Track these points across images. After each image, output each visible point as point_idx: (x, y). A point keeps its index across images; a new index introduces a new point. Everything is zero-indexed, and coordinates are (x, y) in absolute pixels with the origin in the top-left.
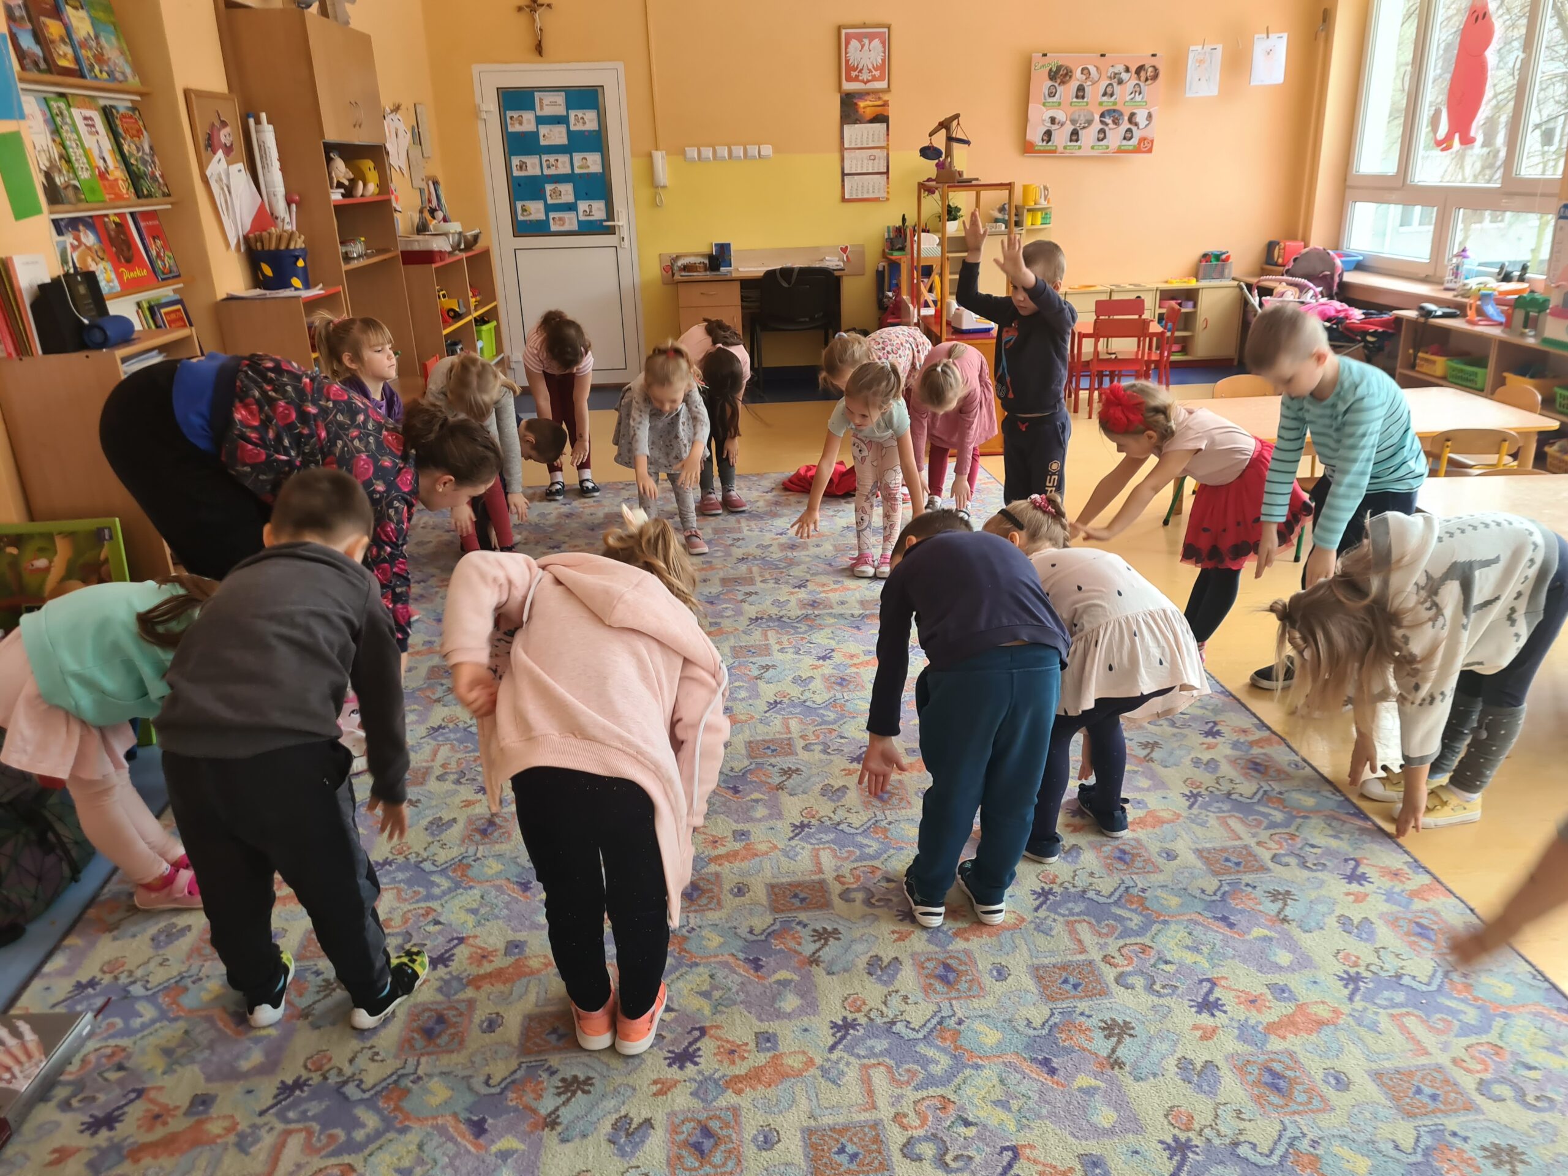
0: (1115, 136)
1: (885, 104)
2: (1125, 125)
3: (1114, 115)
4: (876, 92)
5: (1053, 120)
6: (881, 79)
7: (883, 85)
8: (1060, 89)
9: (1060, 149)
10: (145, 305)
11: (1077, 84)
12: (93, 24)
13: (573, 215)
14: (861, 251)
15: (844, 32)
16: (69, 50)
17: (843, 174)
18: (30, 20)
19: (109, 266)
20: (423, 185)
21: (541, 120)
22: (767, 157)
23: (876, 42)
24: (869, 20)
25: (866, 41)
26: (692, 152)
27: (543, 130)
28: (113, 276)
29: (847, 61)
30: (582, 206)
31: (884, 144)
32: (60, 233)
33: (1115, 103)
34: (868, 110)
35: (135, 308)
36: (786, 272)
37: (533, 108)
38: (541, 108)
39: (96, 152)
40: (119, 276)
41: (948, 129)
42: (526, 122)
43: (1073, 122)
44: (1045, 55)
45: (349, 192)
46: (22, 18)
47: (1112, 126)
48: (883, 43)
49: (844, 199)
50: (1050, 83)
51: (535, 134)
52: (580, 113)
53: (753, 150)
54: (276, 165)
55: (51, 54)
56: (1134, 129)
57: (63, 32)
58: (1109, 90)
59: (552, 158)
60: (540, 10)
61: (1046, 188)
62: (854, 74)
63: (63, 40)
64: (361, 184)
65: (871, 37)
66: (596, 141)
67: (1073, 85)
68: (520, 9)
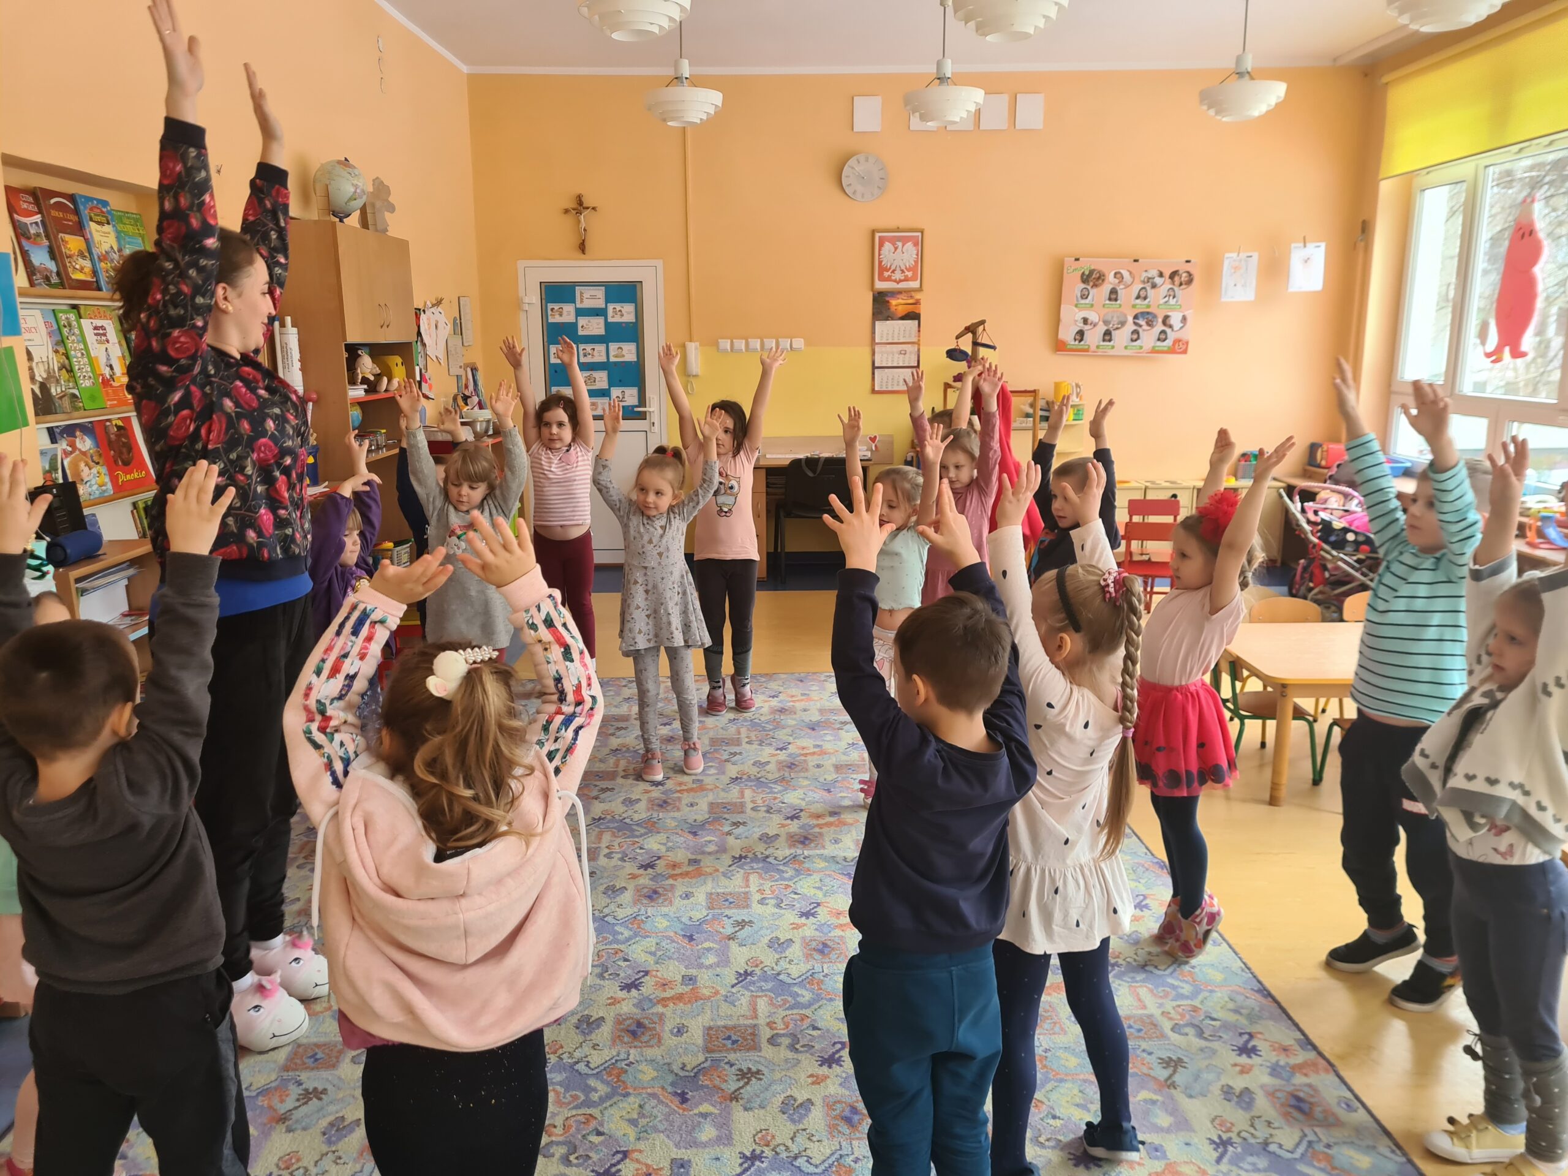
0: (1149, 337)
1: (917, 303)
2: (1160, 327)
3: (1149, 318)
4: (908, 292)
5: (1085, 321)
6: (913, 279)
7: (915, 284)
8: (1093, 292)
9: (1093, 348)
10: (141, 505)
11: (1111, 287)
12: (118, 238)
13: (605, 400)
14: (890, 441)
15: (877, 235)
16: (87, 264)
17: (874, 368)
18: (47, 237)
19: (103, 470)
20: (461, 372)
21: (580, 312)
22: (799, 350)
23: (909, 245)
24: (902, 224)
25: (900, 244)
26: (725, 344)
27: (582, 321)
28: (107, 479)
29: (880, 262)
30: (616, 392)
31: (915, 340)
32: (53, 440)
33: (1148, 306)
34: (900, 308)
35: (130, 508)
36: (811, 462)
37: (574, 302)
38: (582, 301)
39: (103, 360)
40: (114, 479)
41: (974, 333)
42: (566, 314)
43: (1106, 323)
44: (1077, 260)
45: (372, 387)
46: (38, 235)
47: (1145, 327)
48: (916, 244)
49: (873, 391)
50: (1083, 286)
51: (574, 325)
52: (618, 306)
53: (785, 343)
54: (297, 365)
55: (65, 266)
56: (1168, 330)
57: (83, 247)
58: (1143, 294)
59: (589, 347)
60: (586, 212)
61: (1077, 386)
62: (886, 274)
63: (81, 254)
64: (385, 379)
65: (905, 240)
66: (633, 332)
67: (1106, 288)
68: (566, 211)
